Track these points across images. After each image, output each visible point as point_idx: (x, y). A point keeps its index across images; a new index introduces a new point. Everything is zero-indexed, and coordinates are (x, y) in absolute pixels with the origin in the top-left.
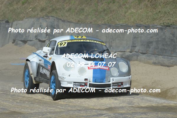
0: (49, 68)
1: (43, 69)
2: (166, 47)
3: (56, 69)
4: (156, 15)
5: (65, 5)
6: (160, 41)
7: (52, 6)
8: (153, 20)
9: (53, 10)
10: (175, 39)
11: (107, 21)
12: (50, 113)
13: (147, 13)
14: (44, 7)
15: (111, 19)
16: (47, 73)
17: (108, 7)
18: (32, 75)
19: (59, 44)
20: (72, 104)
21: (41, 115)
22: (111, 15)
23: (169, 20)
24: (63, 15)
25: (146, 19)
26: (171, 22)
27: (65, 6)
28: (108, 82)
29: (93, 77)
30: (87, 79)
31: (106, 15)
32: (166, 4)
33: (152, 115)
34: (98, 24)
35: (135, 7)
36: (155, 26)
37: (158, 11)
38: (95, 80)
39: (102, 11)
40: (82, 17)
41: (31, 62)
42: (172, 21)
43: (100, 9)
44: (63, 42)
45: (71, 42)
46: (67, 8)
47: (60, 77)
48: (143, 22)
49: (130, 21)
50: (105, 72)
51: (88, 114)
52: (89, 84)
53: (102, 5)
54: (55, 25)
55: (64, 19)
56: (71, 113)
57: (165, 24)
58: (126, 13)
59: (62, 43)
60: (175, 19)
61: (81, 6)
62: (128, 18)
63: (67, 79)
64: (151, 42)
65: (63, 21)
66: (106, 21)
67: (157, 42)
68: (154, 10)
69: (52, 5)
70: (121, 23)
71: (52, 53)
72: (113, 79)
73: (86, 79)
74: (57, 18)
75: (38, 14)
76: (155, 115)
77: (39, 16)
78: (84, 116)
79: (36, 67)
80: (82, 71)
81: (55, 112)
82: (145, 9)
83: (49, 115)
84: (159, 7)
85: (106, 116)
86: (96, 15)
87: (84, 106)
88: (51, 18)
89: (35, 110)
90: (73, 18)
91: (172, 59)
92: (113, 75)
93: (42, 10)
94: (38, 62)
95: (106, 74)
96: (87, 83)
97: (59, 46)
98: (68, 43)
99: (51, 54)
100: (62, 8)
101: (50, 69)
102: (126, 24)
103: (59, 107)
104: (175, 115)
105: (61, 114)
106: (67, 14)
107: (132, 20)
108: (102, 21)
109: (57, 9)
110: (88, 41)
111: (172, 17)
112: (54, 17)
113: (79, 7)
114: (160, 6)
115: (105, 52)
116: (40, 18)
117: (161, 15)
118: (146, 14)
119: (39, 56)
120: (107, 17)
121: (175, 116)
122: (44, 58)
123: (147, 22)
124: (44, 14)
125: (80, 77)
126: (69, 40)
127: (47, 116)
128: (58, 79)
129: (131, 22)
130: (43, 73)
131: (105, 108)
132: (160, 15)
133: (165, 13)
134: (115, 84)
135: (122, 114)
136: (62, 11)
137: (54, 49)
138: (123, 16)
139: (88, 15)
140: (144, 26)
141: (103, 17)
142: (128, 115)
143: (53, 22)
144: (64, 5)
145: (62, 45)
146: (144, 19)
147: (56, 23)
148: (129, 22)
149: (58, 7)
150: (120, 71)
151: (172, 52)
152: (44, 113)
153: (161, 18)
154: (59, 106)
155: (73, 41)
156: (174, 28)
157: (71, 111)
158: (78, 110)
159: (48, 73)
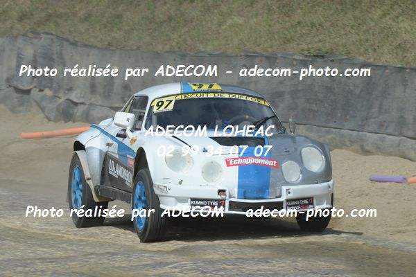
0: (131, 163)
1: (115, 166)
2: (314, 105)
3: (148, 167)
4: (291, 31)
5: (78, 7)
6: (300, 91)
7: (47, 9)
8: (285, 43)
9: (50, 17)
10: (335, 86)
11: (177, 43)
12: (43, 260)
13: (270, 26)
14: (28, 10)
15: (185, 41)
16: (127, 175)
17: (178, 12)
18: (90, 181)
19: (155, 103)
20: (95, 240)
21: (21, 266)
22: (187, 29)
23: (320, 41)
24: (72, 29)
25: (269, 40)
26: (325, 47)
27: (77, 9)
28: (277, 197)
29: (240, 187)
30: (224, 191)
31: (174, 29)
32: (314, 5)
33: (284, 265)
34: (157, 52)
35: (242, 11)
36: (290, 57)
37: (297, 21)
38: (245, 193)
39: (165, 21)
40: (118, 35)
41: (88, 148)
42: (327, 45)
43: (160, 16)
44: (164, 100)
45: (183, 98)
46: (82, 13)
47: (158, 186)
48: (261, 46)
49: (231, 45)
50: (269, 171)
51: (132, 264)
52: (230, 202)
53: (166, 8)
54: (53, 54)
55: (76, 39)
56: (92, 260)
57: (312, 51)
58: (220, 25)
59: (163, 103)
60: (336, 40)
61: (114, 9)
62: (226, 37)
63: (175, 190)
64: (280, 95)
65: (72, 44)
66: (174, 44)
67: (295, 93)
68: (287, 19)
69: (45, 5)
70: (210, 48)
71: (138, 127)
72: (287, 190)
73: (221, 192)
74: (58, 37)
75: (12, 28)
76: (290, 265)
77: (14, 31)
78: (124, 267)
79: (98, 162)
80: (210, 170)
81: (55, 258)
82: (265, 16)
83: (41, 266)
84: (299, 11)
85: (175, 268)
86: (151, 31)
87: (123, 243)
88: (43, 36)
89: (6, 254)
90: (96, 38)
91: (328, 132)
92: (288, 180)
93: (23, 17)
94: (105, 149)
95: (271, 179)
96: (225, 200)
97: (155, 110)
98: (177, 102)
99: (134, 129)
100: (70, 14)
101: (133, 167)
102: (221, 51)
103: (64, 246)
104: (335, 264)
105: (70, 264)
106: (82, 27)
107: (236, 43)
108: (166, 44)
109: (58, 17)
110: (226, 96)
111: (329, 35)
112: (51, 34)
113: (111, 10)
114: (301, 9)
115: (268, 122)
116: (17, 37)
117: (304, 31)
118: (267, 27)
119: (106, 134)
120: (176, 36)
121: (335, 266)
122: (118, 138)
123: (271, 47)
124: (28, 27)
125: (207, 185)
126: (178, 95)
127: (35, 267)
128: (153, 191)
129: (232, 47)
130: (116, 176)
131: (173, 249)
132: (301, 31)
133: (313, 25)
134: (293, 203)
135: (211, 262)
136: (69, 21)
137: (143, 116)
138: (215, 32)
139: (132, 29)
140: (262, 56)
141: (167, 35)
142: (227, 265)
143: (49, 45)
144: (74, 7)
145: (161, 106)
146: (264, 39)
147: (56, 48)
148: (227, 46)
149: (61, 10)
150: (306, 169)
151: (330, 118)
152: (29, 261)
153: (302, 36)
154: (64, 243)
155: (189, 97)
156: (333, 61)
157: (93, 256)
158: (108, 253)
159: (128, 177)
